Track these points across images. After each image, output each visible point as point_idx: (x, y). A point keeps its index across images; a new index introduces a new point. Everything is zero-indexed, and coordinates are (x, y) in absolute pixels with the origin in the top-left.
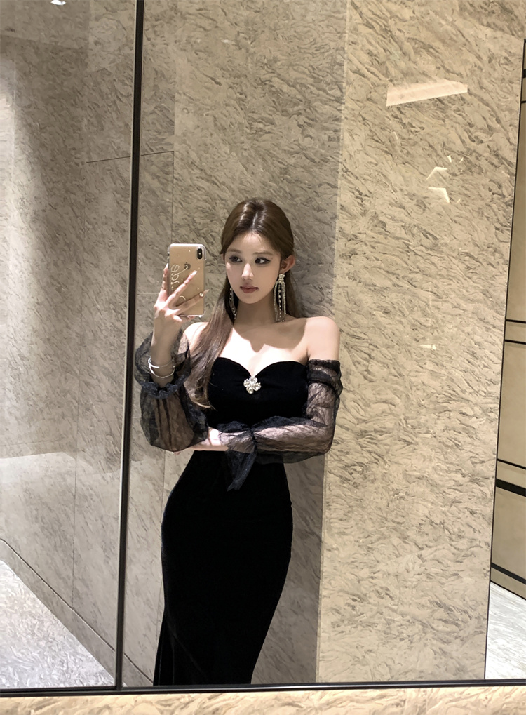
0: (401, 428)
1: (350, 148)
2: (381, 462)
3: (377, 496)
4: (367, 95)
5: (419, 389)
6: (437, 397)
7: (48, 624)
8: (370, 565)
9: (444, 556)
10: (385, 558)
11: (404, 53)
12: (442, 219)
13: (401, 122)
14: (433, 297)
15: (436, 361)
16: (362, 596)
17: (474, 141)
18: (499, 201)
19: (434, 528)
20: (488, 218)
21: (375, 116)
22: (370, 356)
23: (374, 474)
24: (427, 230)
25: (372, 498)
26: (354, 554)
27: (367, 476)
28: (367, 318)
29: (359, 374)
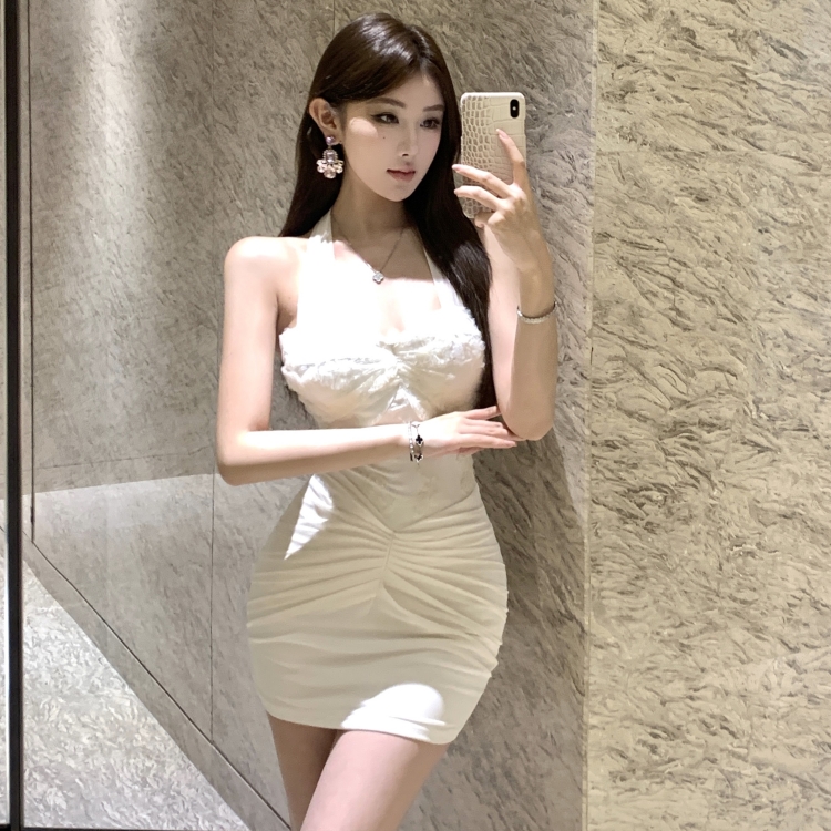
0: (749, 419)
2: (705, 484)
3: (696, 548)
5: (779, 346)
6: (818, 361)
7: (173, 768)
8: (686, 675)
10: (716, 665)
12: (814, 18)
14: (802, 168)
15: (811, 291)
16: (671, 729)
22: (673, 281)
23: (689, 507)
24: (782, 41)
25: (686, 552)
26: (652, 655)
27: (674, 510)
28: (662, 211)
29: (660, 316)
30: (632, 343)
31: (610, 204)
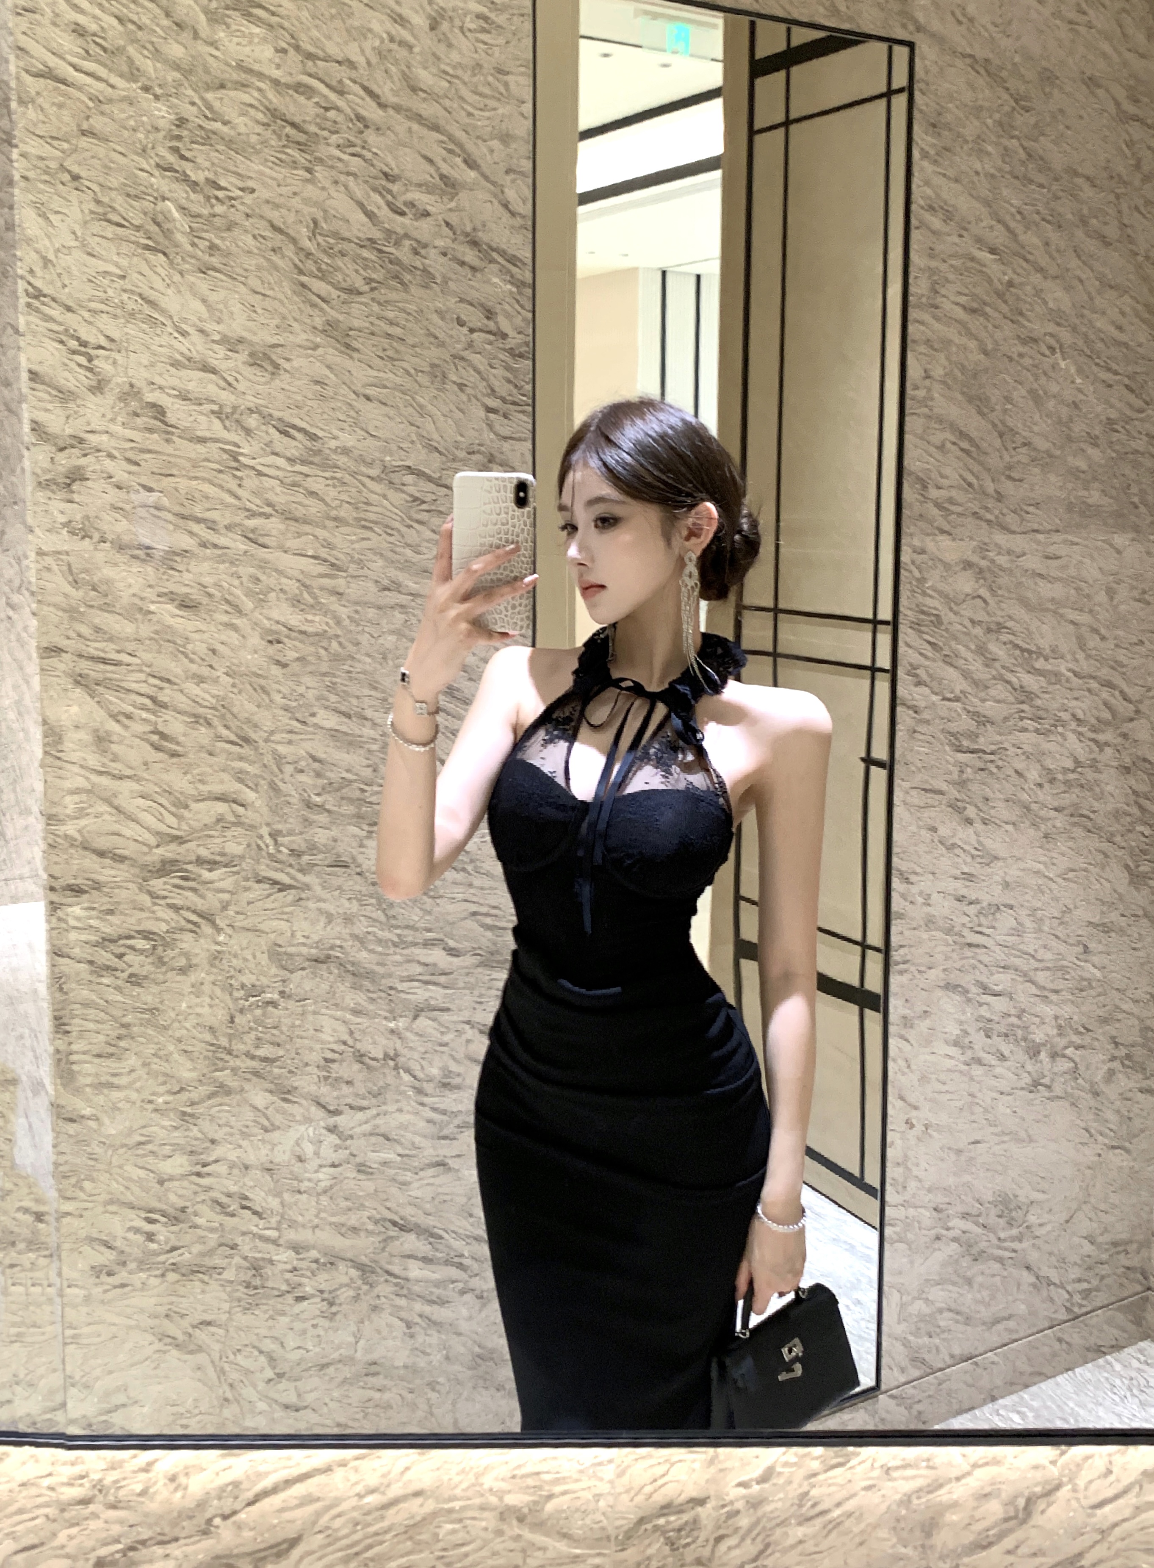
1: (44, 244)
2: (207, 929)
3: (198, 1000)
4: (78, 125)
5: (302, 771)
8: (189, 1149)
9: (403, 1127)
10: (232, 1135)
11: (177, 24)
12: (329, 392)
13: (186, 180)
14: (322, 569)
15: (343, 708)
16: (171, 1212)
17: (402, 214)
18: (488, 347)
19: (369, 1068)
20: (461, 386)
21: (107, 170)
23: (186, 955)
24: (286, 419)
25: (184, 1005)
26: (144, 1127)
27: (166, 959)
28: (133, 620)
29: (137, 741)
30: (101, 773)
31: (60, 613)
